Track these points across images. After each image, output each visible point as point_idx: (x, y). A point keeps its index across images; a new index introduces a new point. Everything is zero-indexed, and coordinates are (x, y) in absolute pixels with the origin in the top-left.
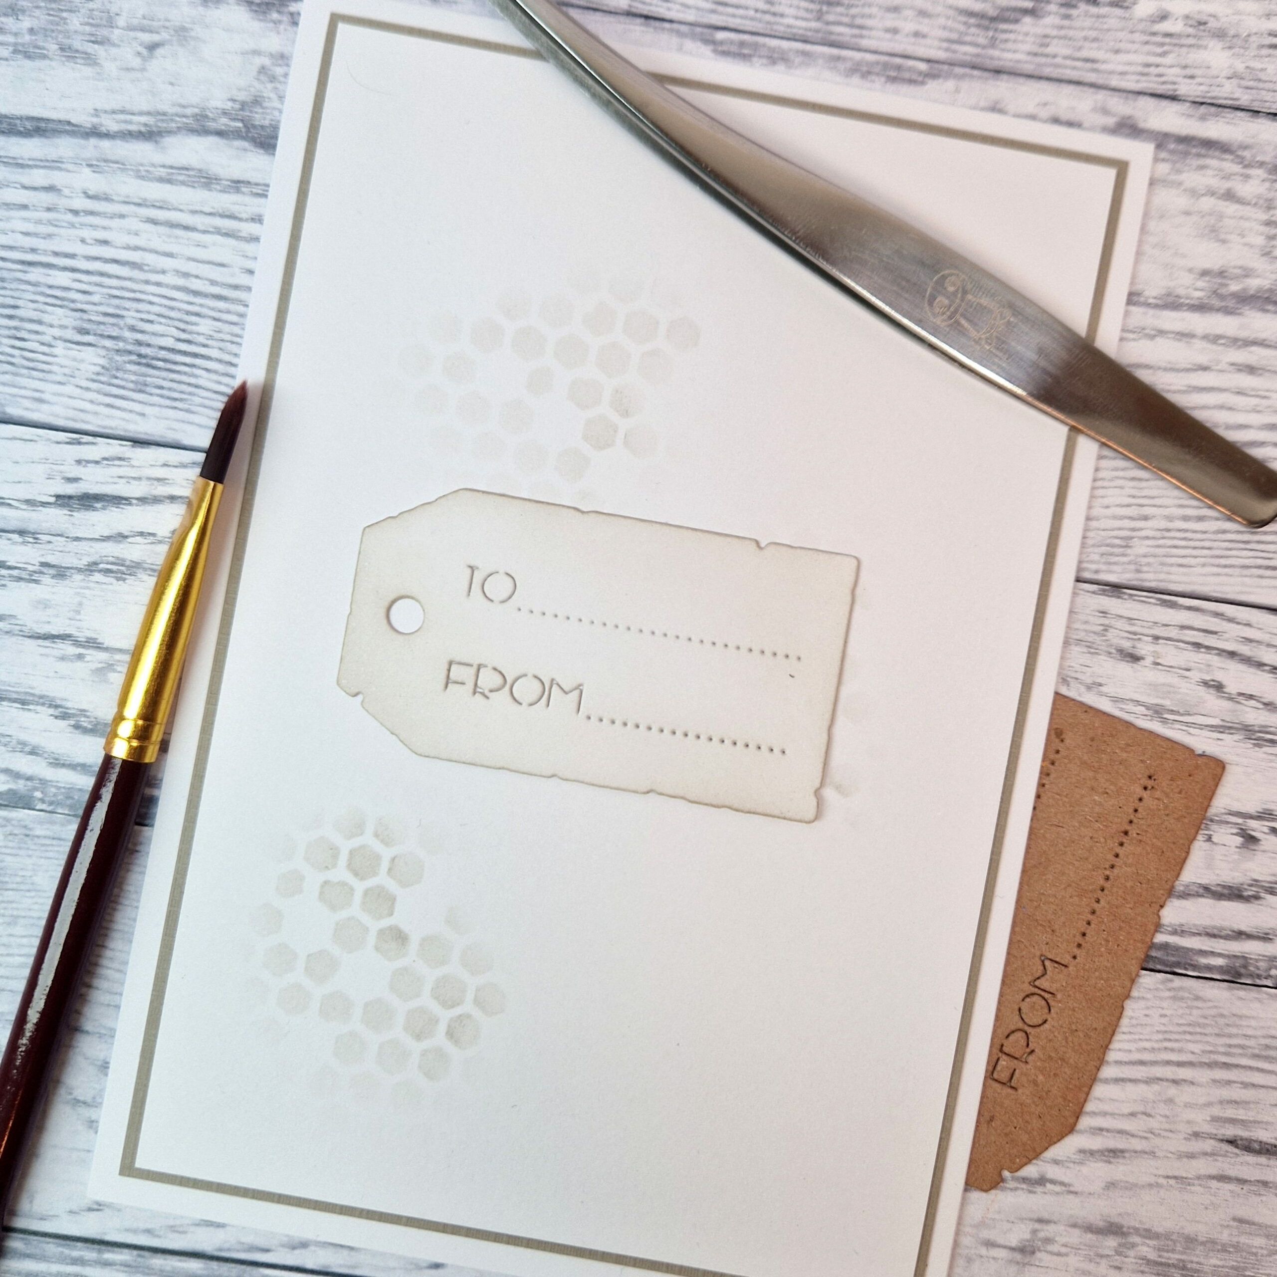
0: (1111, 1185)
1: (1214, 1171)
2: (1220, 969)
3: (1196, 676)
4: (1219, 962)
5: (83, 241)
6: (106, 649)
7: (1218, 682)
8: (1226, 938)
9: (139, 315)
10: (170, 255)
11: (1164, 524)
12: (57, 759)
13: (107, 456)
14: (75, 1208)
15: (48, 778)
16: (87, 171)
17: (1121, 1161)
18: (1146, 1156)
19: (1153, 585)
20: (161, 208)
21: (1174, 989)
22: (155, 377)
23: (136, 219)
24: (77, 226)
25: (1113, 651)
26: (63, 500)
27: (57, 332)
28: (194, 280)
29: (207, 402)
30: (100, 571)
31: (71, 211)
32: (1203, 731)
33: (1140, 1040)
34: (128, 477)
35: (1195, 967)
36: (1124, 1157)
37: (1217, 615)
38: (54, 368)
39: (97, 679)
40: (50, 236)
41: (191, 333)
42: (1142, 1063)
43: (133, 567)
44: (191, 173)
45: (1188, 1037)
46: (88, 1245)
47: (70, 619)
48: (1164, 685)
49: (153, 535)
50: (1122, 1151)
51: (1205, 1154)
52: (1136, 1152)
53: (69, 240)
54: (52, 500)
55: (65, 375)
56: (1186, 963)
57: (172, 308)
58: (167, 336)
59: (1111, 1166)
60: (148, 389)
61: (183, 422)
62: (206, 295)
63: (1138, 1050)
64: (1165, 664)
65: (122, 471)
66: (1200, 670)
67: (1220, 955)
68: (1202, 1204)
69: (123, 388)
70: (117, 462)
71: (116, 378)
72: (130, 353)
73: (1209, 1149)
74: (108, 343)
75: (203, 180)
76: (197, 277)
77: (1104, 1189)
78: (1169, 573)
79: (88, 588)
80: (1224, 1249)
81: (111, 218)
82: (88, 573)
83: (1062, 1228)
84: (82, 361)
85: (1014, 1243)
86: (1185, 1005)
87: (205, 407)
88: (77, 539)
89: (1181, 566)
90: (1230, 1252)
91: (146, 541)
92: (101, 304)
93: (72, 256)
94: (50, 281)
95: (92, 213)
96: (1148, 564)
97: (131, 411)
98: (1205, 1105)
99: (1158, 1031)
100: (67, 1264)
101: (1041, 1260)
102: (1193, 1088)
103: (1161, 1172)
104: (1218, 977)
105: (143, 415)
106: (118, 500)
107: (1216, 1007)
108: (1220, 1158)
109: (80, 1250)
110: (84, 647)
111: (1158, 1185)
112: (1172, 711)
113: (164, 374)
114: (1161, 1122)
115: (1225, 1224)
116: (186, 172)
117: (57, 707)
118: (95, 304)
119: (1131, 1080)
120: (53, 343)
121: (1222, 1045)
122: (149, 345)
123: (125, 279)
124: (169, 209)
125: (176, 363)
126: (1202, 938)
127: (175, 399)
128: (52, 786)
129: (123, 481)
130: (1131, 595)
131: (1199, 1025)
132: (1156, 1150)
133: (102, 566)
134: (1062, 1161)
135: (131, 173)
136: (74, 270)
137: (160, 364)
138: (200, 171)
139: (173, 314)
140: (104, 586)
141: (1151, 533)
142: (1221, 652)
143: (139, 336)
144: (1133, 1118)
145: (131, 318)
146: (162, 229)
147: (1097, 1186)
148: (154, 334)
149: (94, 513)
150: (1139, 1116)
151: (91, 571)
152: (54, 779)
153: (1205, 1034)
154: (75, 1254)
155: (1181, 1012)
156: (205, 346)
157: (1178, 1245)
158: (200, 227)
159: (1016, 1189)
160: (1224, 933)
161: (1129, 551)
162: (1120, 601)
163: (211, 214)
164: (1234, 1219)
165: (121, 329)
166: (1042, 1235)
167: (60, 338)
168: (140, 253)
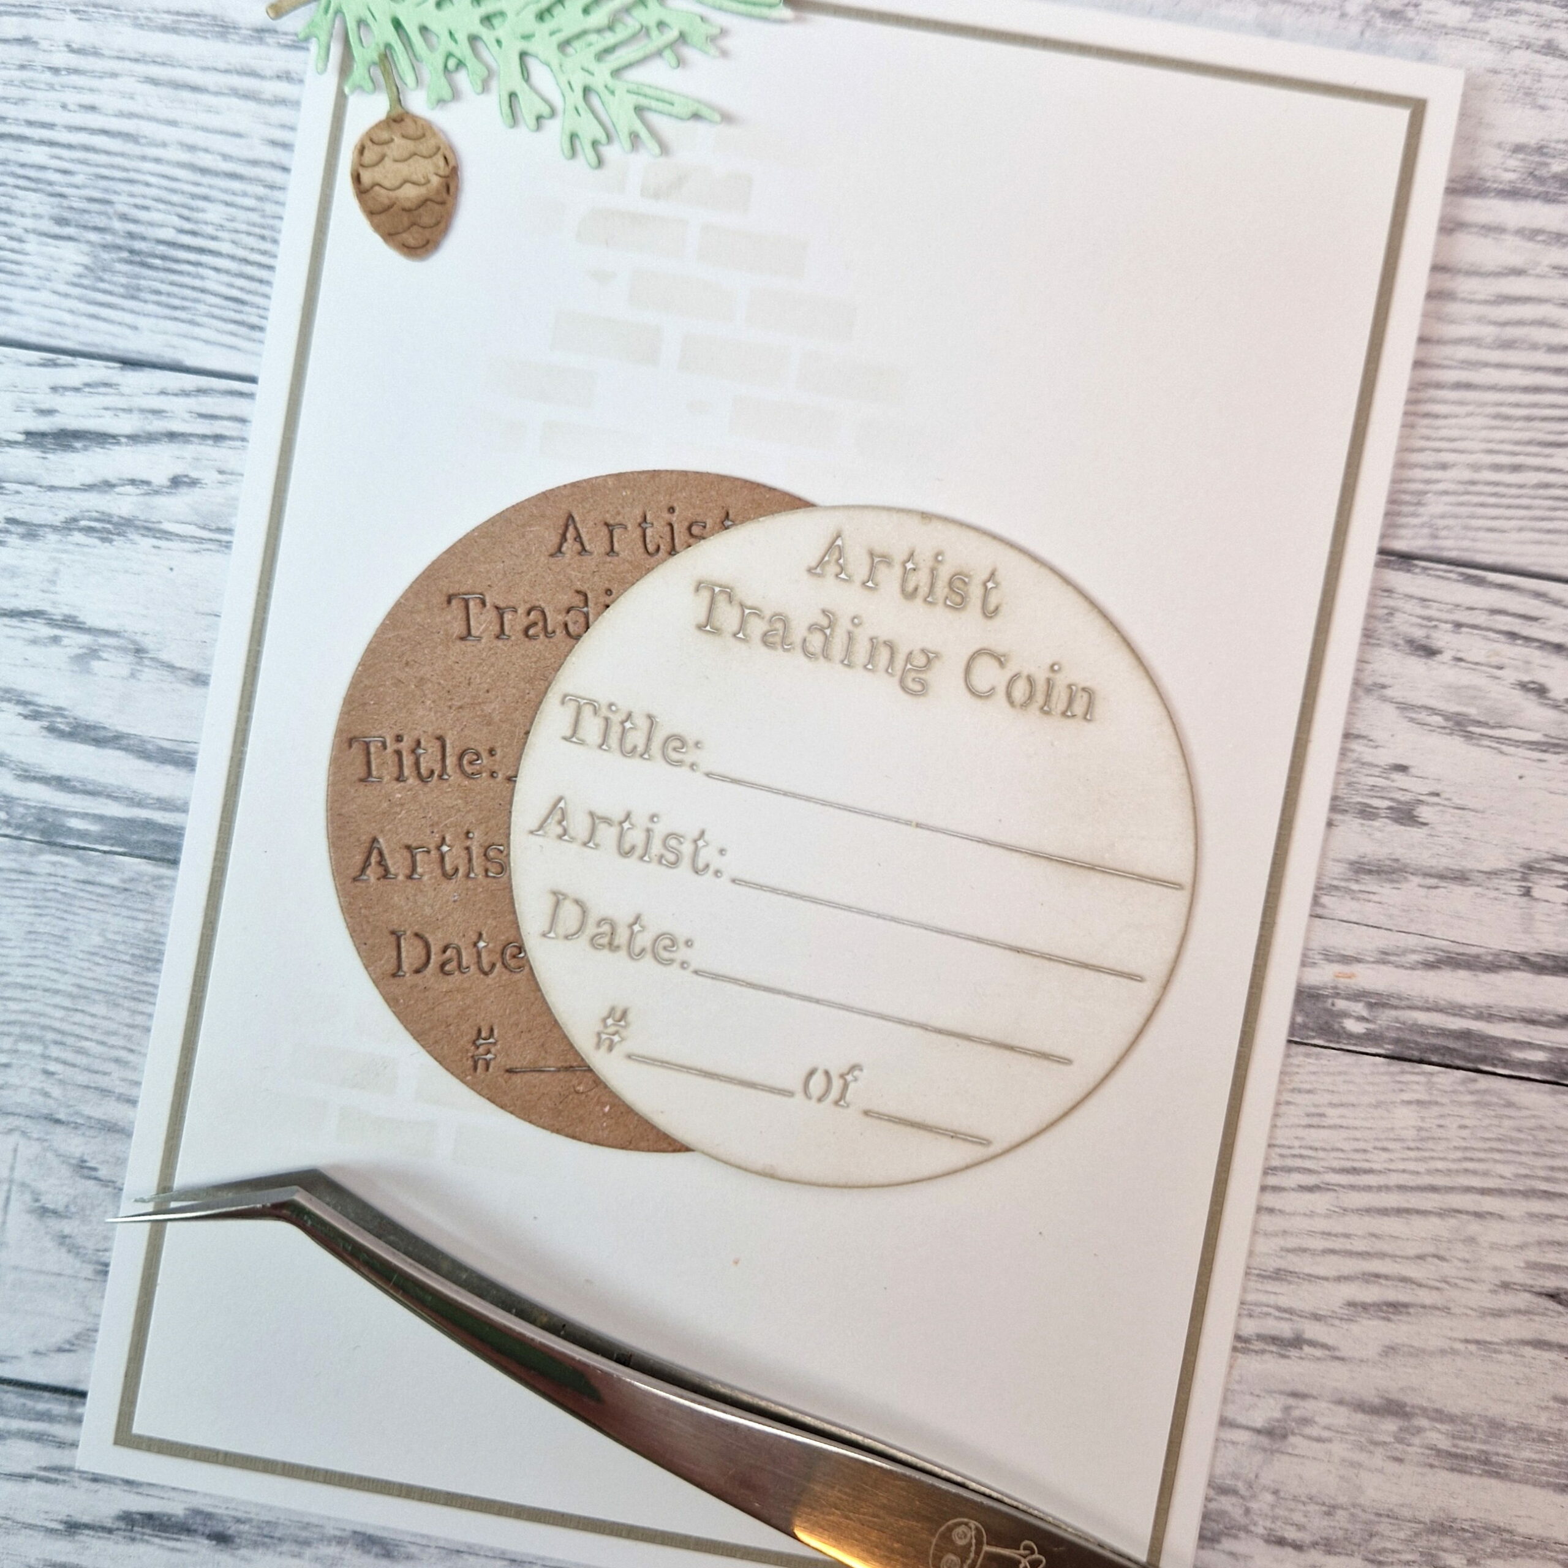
0: (1390, 1350)
1: (1528, 1335)
2: (1540, 1066)
3: (1511, 675)
4: (1540, 1056)
5: (64, 107)
6: (89, 630)
7: (1540, 685)
8: (1549, 1024)
9: (132, 201)
10: (173, 123)
11: (1467, 475)
12: (26, 771)
13: (87, 380)
14: (42, 1348)
15: (15, 795)
16: (71, 18)
17: (1404, 1318)
18: (1438, 1313)
19: (1453, 555)
20: (164, 64)
21: (1477, 1092)
22: (151, 279)
23: (133, 79)
24: (57, 87)
25: (1401, 642)
26: (34, 439)
27: (29, 223)
28: (201, 154)
29: (217, 312)
30: (81, 530)
31: (50, 68)
32: (1520, 750)
33: (1432, 1158)
34: (116, 409)
35: (1506, 1063)
36: (1409, 1314)
37: (1538, 595)
38: (25, 269)
39: (76, 668)
40: (23, 101)
41: (197, 222)
42: (1434, 1189)
43: (122, 525)
44: (203, 20)
45: (1497, 1156)
46: (56, 1396)
47: (43, 591)
48: (1468, 687)
49: (147, 483)
50: (1406, 1306)
51: (1518, 1311)
52: (1424, 1307)
53: (46, 106)
54: (21, 438)
55: (40, 278)
56: (1493, 1059)
57: (174, 191)
58: (167, 226)
59: (1392, 1325)
60: (142, 295)
61: (185, 336)
62: (215, 173)
63: (1429, 1172)
64: (1470, 659)
65: (110, 401)
66: (1516, 668)
67: (1541, 1048)
68: (1512, 1378)
69: (110, 293)
70: (102, 390)
71: (102, 280)
72: (119, 248)
73: (1522, 1306)
74: (93, 236)
75: (217, 29)
76: (206, 150)
77: (1381, 1355)
78: (1474, 540)
79: (65, 551)
80: (1541, 1438)
81: (101, 77)
82: (66, 532)
83: (1324, 1405)
84: (60, 259)
85: (1259, 1423)
86: (1493, 1113)
87: (214, 317)
88: (52, 488)
89: (1490, 530)
90: (1548, 1442)
91: (138, 491)
92: (85, 187)
93: (51, 126)
94: (23, 158)
95: (76, 71)
96: (1446, 528)
97: (120, 324)
98: (1517, 1246)
99: (1456, 1148)
100: (30, 1420)
101: (1295, 1447)
102: (1503, 1224)
103: (1455, 1335)
104: (1538, 1077)
105: (135, 328)
106: (103, 438)
107: (1534, 1116)
108: (1537, 1318)
109: (47, 1401)
110: (60, 627)
111: (1454, 1352)
112: (1479, 722)
113: (162, 275)
114: (1459, 1269)
115: (1543, 1404)
116: (197, 20)
117: (26, 703)
118: (77, 187)
119: (1418, 1212)
120: (25, 236)
121: (1542, 1168)
122: (144, 238)
123: (116, 154)
124: (173, 66)
125: (177, 261)
126: (1516, 1025)
127: (175, 308)
128: (21, 805)
129: (109, 413)
130: (1425, 569)
131: (1512, 1140)
132: (1451, 1305)
133: (83, 523)
134: (1325, 1316)
135: (126, 20)
136: (52, 144)
137: (158, 262)
138: (214, 18)
139: (175, 198)
140: (86, 550)
141: (1452, 487)
142: (1544, 645)
143: (132, 227)
144: (1419, 1261)
145: (122, 204)
146: (164, 91)
147: (1371, 1351)
148: (151, 224)
149: (74, 455)
150: (1430, 1259)
151: (70, 529)
152: (22, 796)
153: (1519, 1153)
154: (41, 1406)
155: (1486, 1122)
156: (214, 238)
157: (1479, 1431)
158: (212, 88)
159: (1263, 1352)
160: (1546, 1018)
161: (1421, 510)
162: (1409, 575)
163: (227, 71)
164: (1556, 1399)
165: (110, 218)
166: (1296, 1413)
167: (34, 231)
168: (135, 121)
